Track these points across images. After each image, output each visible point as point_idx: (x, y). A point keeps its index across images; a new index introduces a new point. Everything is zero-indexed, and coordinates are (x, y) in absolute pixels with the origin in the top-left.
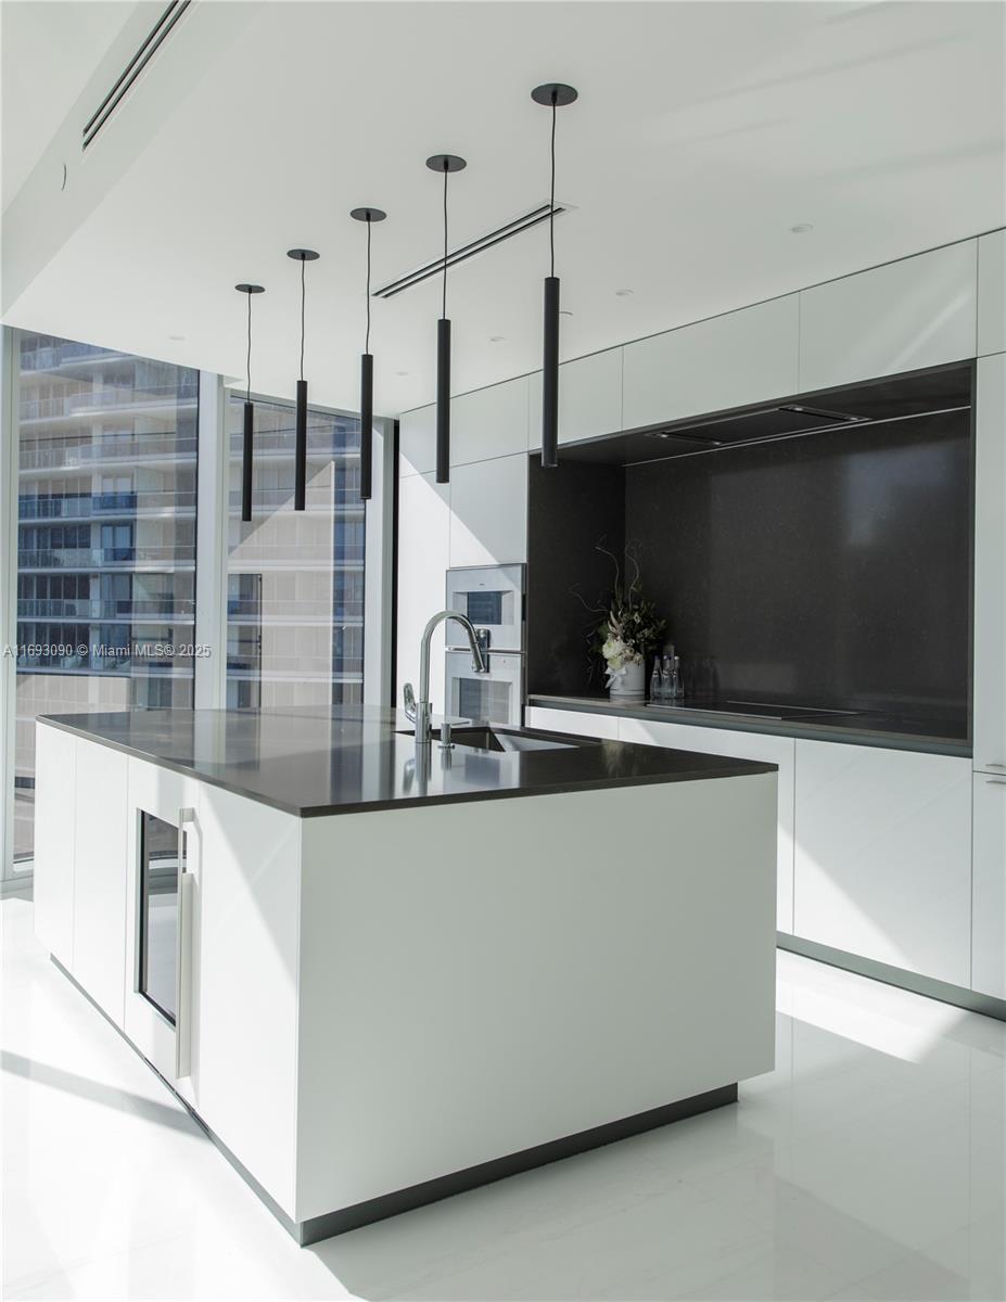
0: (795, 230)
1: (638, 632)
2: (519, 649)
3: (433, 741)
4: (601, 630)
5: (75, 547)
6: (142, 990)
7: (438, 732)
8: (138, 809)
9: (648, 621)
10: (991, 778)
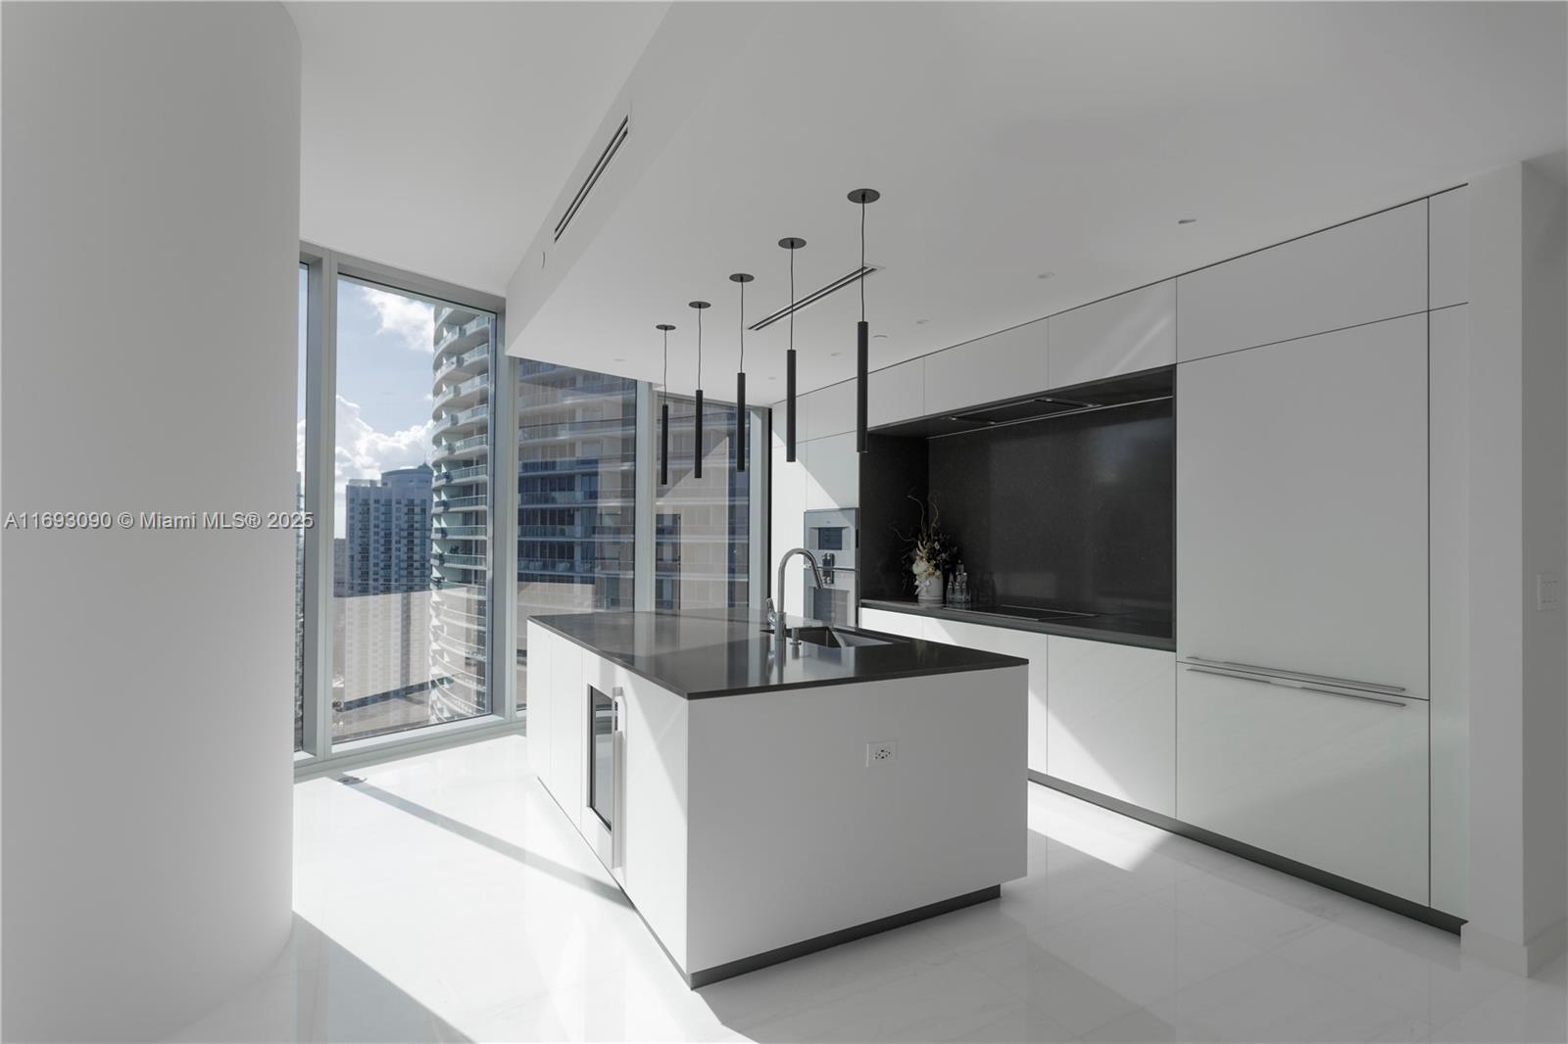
0: (1042, 277)
1: (938, 555)
2: (854, 568)
3: (787, 639)
4: (912, 554)
5: (564, 490)
6: (592, 805)
7: (790, 630)
8: (589, 685)
9: (944, 548)
10: (1190, 667)
